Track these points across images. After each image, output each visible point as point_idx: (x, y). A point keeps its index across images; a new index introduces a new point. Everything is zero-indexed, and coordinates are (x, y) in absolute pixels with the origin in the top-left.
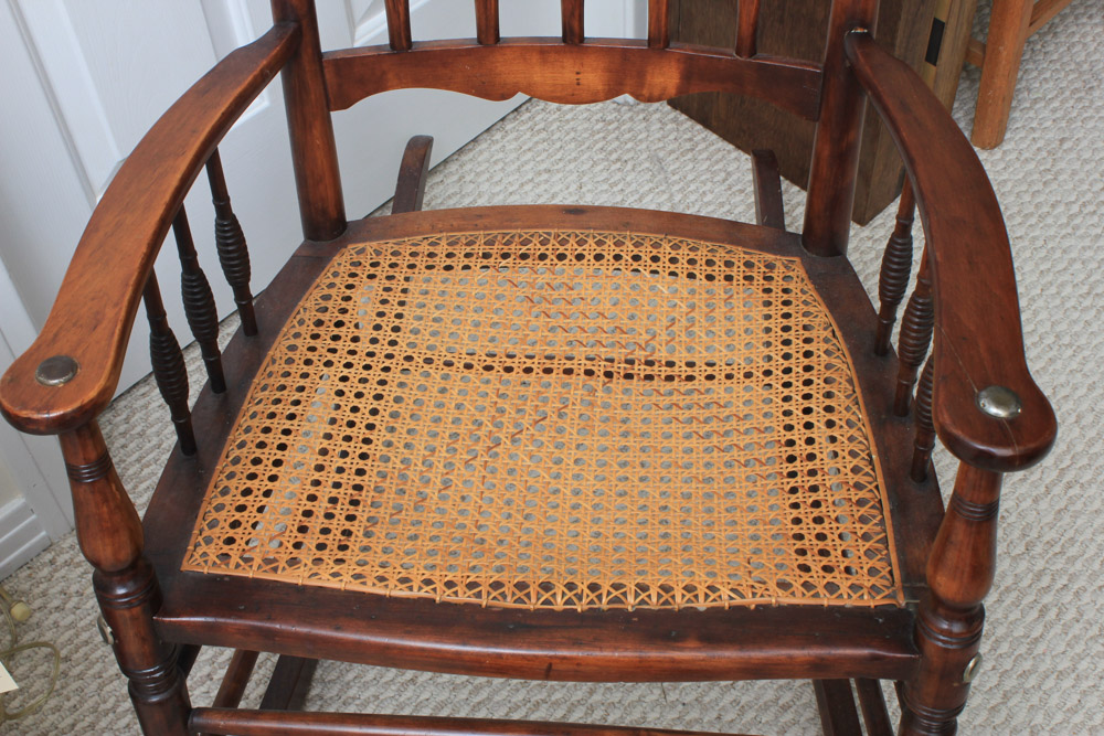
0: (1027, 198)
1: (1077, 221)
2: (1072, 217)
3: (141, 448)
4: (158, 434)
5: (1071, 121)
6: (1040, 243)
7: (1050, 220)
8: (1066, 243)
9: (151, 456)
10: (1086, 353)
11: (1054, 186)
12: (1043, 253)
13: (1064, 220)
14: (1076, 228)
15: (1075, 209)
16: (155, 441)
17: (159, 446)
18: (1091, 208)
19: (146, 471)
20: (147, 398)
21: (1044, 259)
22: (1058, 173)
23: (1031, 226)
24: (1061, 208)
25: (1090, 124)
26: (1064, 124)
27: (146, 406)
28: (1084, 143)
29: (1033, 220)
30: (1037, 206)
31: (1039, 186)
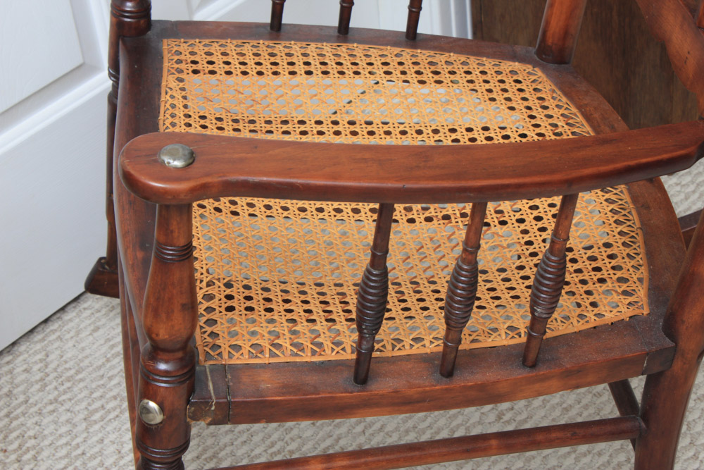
3: (9, 406)
4: (24, 393)
9: (19, 411)
16: (22, 398)
17: (26, 402)
19: (15, 423)
20: (12, 365)
27: (11, 372)
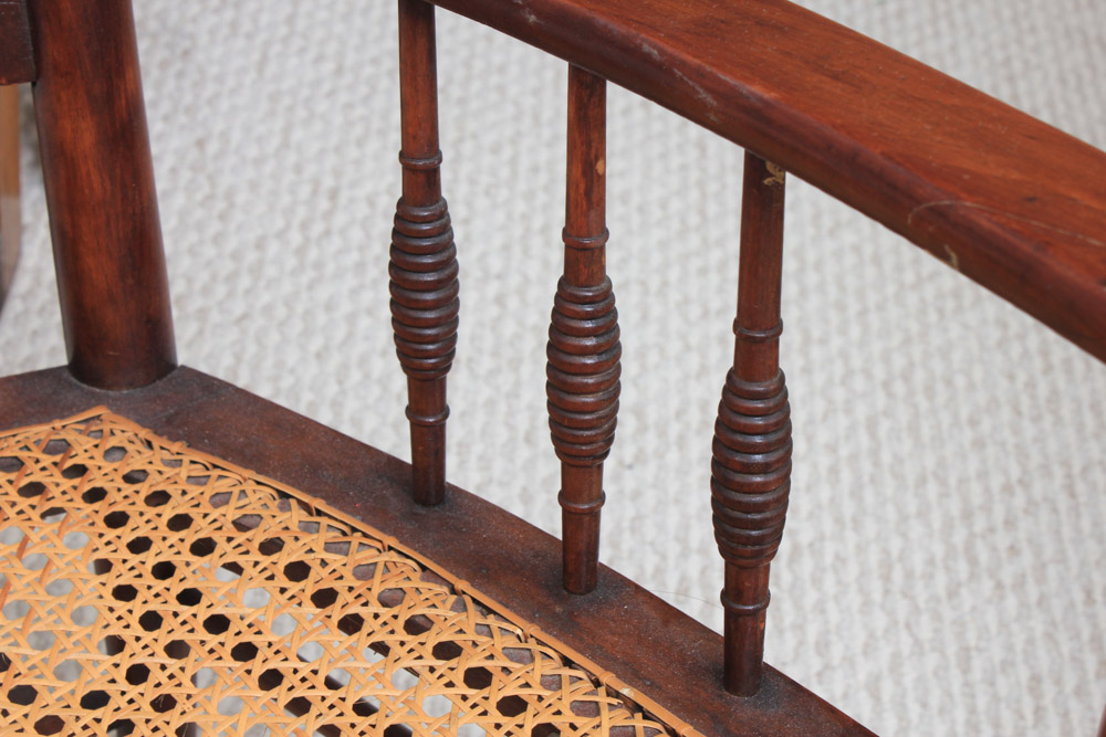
0: (209, 251)
1: (313, 254)
2: (301, 252)
5: (191, 110)
6: (281, 312)
7: (271, 271)
8: (322, 294)
10: (478, 449)
11: (238, 217)
12: (297, 326)
13: (291, 262)
14: (319, 266)
15: (296, 238)
18: (317, 228)
21: (307, 333)
22: (229, 196)
23: (248, 292)
24: (273, 248)
25: (224, 105)
26: (182, 119)
28: (236, 136)
29: (245, 282)
30: (236, 256)
31: (214, 228)
